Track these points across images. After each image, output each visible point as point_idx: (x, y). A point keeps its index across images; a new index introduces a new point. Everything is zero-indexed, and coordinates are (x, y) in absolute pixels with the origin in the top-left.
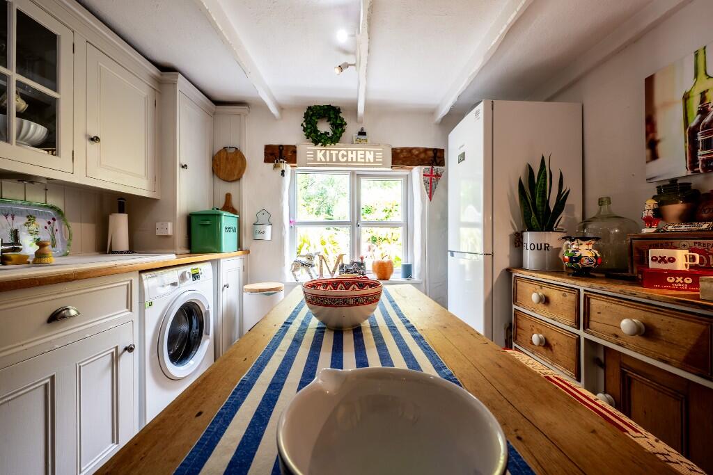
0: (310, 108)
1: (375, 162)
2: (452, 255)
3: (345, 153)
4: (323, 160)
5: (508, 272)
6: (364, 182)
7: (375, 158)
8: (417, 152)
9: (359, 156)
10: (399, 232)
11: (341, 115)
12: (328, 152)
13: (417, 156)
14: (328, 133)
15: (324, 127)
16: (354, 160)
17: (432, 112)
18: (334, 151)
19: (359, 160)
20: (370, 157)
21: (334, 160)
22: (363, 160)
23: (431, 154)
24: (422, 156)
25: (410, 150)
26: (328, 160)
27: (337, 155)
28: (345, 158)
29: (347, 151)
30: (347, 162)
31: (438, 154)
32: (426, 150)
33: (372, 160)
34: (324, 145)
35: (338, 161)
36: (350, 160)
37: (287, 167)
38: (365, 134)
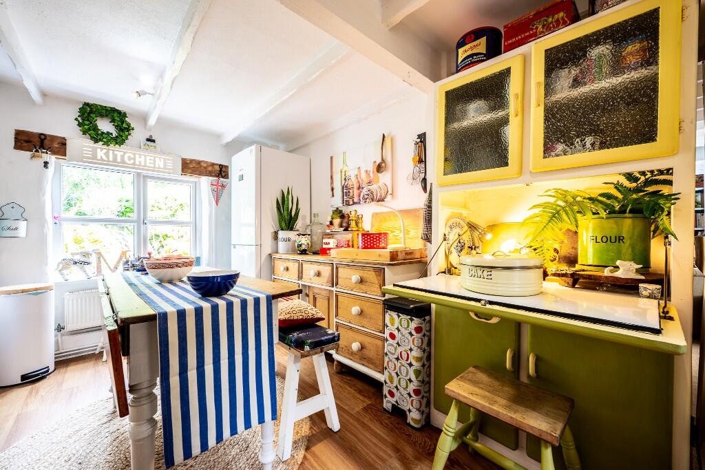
0: (87, 104)
1: (165, 168)
2: (235, 248)
3: (132, 156)
4: (105, 158)
5: (270, 255)
6: (151, 184)
7: (165, 165)
8: (205, 165)
9: (148, 161)
10: (187, 231)
11: (126, 119)
12: (111, 152)
13: (205, 168)
14: (112, 134)
15: (105, 126)
16: (143, 164)
17: (218, 136)
18: (116, 151)
19: (148, 164)
20: (160, 163)
21: (119, 160)
22: (152, 165)
23: (217, 168)
24: (210, 169)
25: (199, 163)
26: (111, 159)
27: (122, 157)
28: (132, 161)
29: (134, 154)
30: (134, 164)
31: (223, 169)
32: (213, 165)
33: (162, 166)
34: (107, 144)
35: (123, 161)
36: (137, 163)
37: (52, 159)
38: (154, 141)
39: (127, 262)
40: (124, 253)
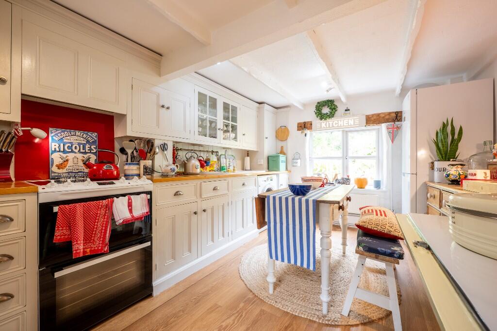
0: (318, 103)
1: (354, 124)
2: (404, 176)
3: (337, 122)
4: (325, 127)
6: (350, 134)
7: (354, 123)
8: (383, 115)
9: (345, 123)
10: (373, 162)
11: (334, 103)
12: (327, 123)
13: (383, 117)
14: (328, 113)
15: (326, 110)
16: (342, 125)
18: (330, 121)
19: (345, 125)
20: (351, 122)
21: (331, 126)
22: (347, 125)
23: (394, 115)
24: (387, 117)
25: (378, 115)
26: (328, 126)
27: (332, 124)
28: (337, 125)
29: (338, 121)
30: (338, 126)
31: (399, 115)
32: (390, 113)
33: (352, 124)
34: (325, 119)
35: (333, 126)
36: (339, 125)
37: (308, 132)
38: (349, 110)
39: (337, 180)
40: (336, 175)
